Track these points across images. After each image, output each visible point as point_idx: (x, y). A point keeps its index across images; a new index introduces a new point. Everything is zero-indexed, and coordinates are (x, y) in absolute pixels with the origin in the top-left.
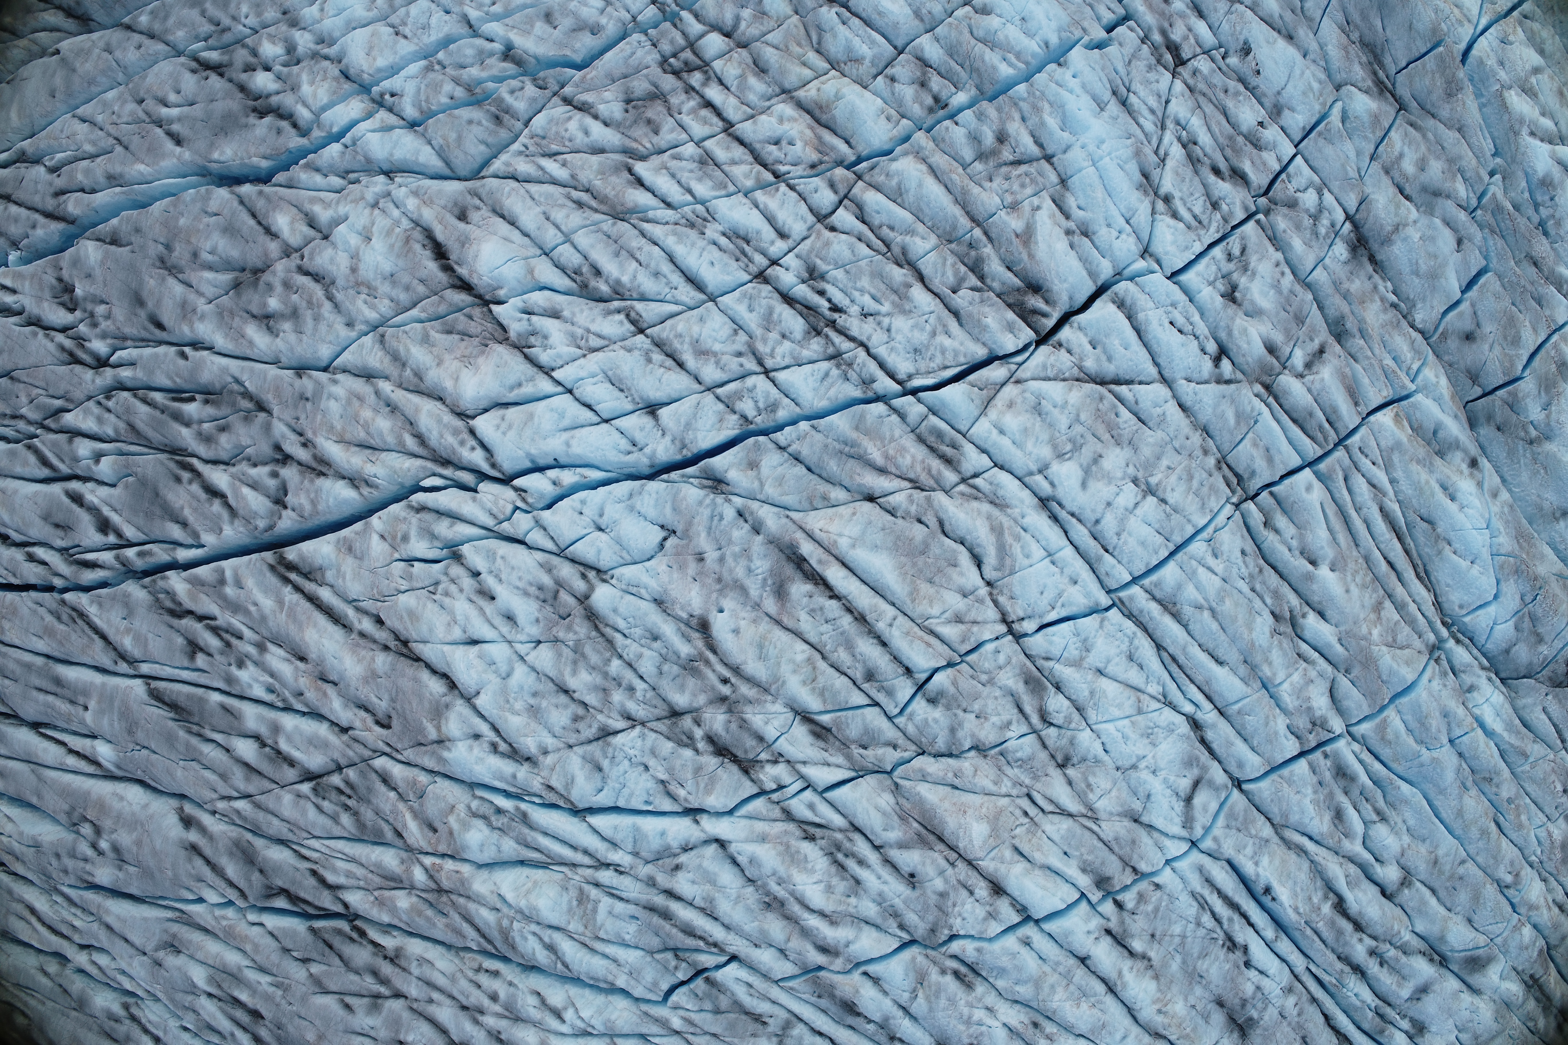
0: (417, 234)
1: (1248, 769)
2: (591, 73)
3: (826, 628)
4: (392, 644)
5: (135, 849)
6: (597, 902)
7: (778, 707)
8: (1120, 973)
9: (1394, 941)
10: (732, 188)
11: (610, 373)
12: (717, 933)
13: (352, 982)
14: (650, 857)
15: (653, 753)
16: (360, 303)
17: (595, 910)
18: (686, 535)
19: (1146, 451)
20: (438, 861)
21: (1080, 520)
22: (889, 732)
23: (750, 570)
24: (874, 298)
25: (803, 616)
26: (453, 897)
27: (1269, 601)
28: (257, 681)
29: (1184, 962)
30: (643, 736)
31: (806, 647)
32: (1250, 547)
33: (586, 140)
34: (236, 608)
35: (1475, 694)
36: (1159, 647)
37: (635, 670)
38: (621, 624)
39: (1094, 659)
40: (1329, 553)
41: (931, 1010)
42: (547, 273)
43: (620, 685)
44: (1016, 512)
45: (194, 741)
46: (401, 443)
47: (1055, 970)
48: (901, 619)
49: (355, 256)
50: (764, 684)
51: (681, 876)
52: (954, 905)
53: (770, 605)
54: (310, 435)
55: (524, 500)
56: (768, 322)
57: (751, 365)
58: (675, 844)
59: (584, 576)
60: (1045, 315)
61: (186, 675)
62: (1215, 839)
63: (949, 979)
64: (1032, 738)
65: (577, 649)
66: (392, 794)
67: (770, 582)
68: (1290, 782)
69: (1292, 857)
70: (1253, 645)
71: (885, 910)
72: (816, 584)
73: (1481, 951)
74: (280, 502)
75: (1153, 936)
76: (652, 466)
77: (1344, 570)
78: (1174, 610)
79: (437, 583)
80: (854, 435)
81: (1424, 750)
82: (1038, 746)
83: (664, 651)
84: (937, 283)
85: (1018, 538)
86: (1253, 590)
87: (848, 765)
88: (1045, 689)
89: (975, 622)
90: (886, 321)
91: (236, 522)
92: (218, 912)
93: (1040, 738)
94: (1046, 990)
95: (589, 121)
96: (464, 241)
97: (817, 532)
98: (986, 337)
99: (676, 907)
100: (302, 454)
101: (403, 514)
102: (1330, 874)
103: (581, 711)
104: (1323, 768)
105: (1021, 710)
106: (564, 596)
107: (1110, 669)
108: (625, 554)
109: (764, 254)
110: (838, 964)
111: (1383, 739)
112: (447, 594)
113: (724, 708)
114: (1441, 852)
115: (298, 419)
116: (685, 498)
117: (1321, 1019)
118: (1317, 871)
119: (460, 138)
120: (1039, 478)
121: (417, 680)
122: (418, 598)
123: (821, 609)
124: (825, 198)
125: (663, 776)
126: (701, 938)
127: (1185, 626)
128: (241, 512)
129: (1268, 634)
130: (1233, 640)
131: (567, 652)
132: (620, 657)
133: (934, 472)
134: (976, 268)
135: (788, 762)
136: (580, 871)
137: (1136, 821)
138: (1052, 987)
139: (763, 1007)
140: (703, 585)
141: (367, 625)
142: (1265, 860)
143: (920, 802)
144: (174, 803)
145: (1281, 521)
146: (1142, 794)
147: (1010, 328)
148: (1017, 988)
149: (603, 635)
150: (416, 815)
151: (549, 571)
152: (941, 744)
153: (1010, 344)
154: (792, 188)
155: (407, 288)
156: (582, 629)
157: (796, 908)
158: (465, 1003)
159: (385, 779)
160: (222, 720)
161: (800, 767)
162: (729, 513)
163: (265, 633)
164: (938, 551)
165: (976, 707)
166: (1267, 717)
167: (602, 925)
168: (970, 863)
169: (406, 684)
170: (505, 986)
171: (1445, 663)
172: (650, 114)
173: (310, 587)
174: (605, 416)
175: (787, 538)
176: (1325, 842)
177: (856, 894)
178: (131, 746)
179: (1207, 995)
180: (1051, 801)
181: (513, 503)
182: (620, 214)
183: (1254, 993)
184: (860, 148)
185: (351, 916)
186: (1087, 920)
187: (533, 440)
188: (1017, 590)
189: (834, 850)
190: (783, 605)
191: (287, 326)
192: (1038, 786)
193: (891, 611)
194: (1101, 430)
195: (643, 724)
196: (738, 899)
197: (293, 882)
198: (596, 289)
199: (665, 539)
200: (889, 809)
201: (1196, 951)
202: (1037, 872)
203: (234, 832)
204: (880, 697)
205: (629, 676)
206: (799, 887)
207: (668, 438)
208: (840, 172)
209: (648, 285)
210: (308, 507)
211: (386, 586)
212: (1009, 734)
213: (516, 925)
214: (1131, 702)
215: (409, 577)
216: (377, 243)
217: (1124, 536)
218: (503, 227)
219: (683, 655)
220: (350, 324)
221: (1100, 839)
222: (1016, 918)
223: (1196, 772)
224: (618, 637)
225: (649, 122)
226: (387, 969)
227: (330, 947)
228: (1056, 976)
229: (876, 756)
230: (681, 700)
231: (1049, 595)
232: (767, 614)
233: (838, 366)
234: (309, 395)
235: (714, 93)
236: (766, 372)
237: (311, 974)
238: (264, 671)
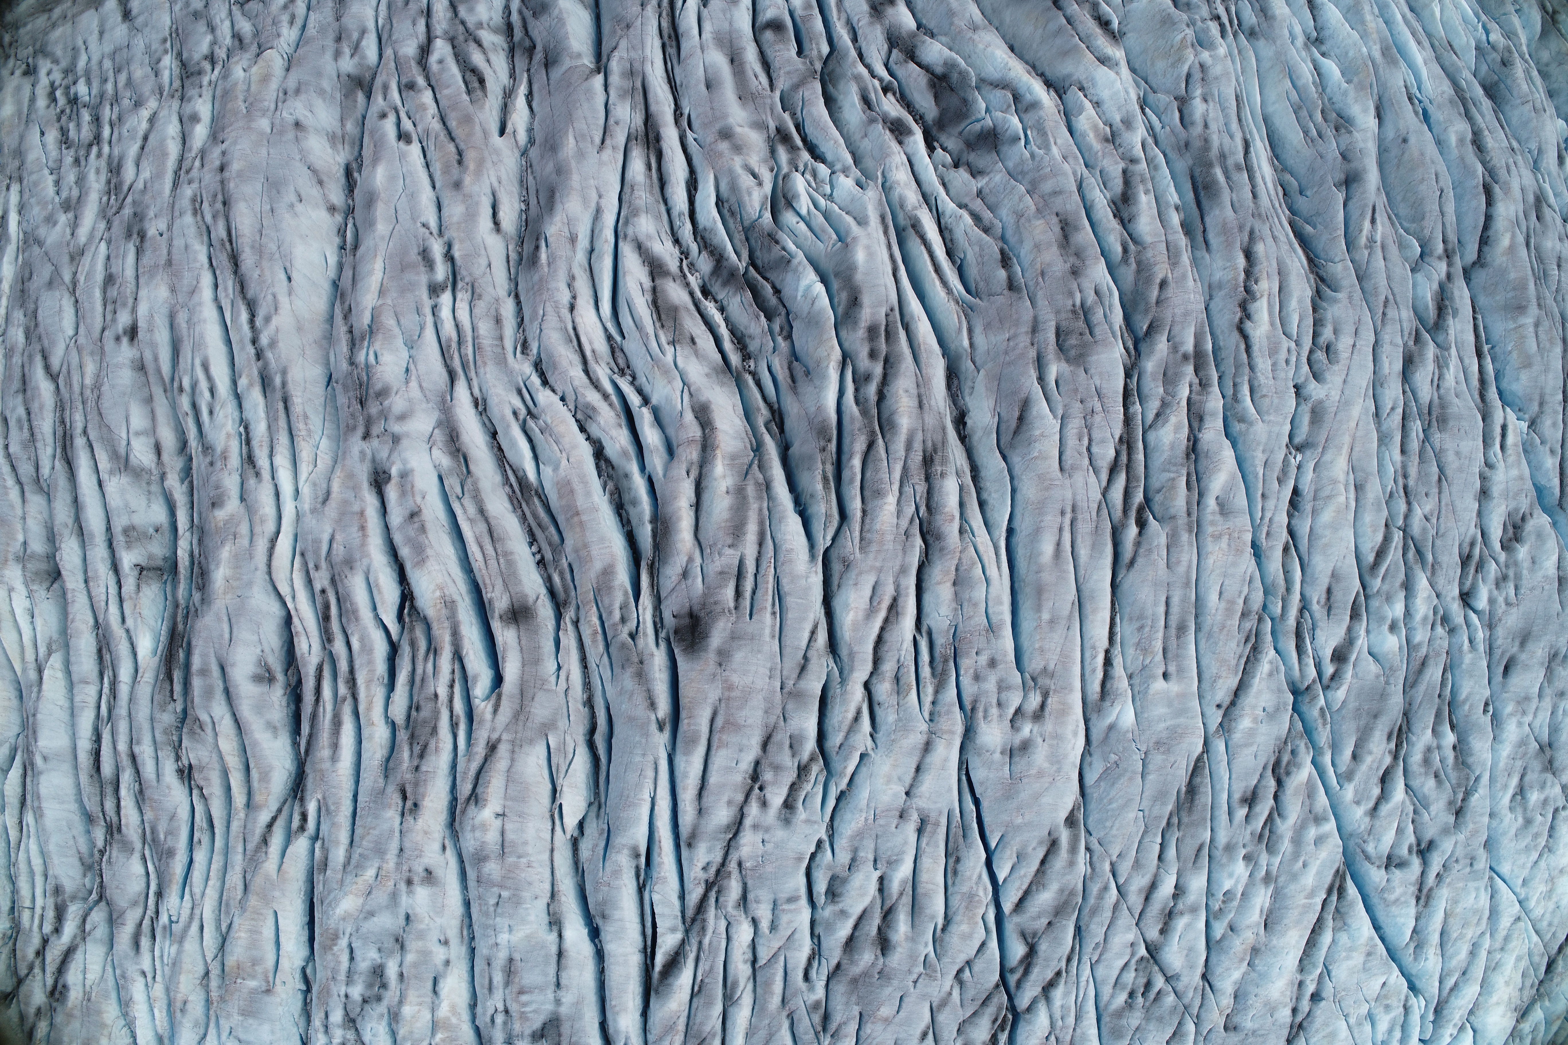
4: (1300, 1015)
5: (1033, 772)
13: (949, 1029)
28: (1237, 882)
34: (1297, 841)
45: (1164, 823)
46: (1449, 973)
54: (1447, 880)
74: (1390, 862)
91: (1367, 819)
100: (1432, 878)
101: (1402, 995)
115: (1456, 860)
122: (1347, 1037)
128: (1377, 823)
141: (1311, 988)
160: (1190, 848)
163: (1282, 879)
173: (1329, 917)
178: (1144, 749)
197: (1045, 959)
210: (1392, 897)
211: (1348, 1001)
215: (1359, 1020)
227: (983, 1004)
237: (950, 994)
238: (1247, 886)
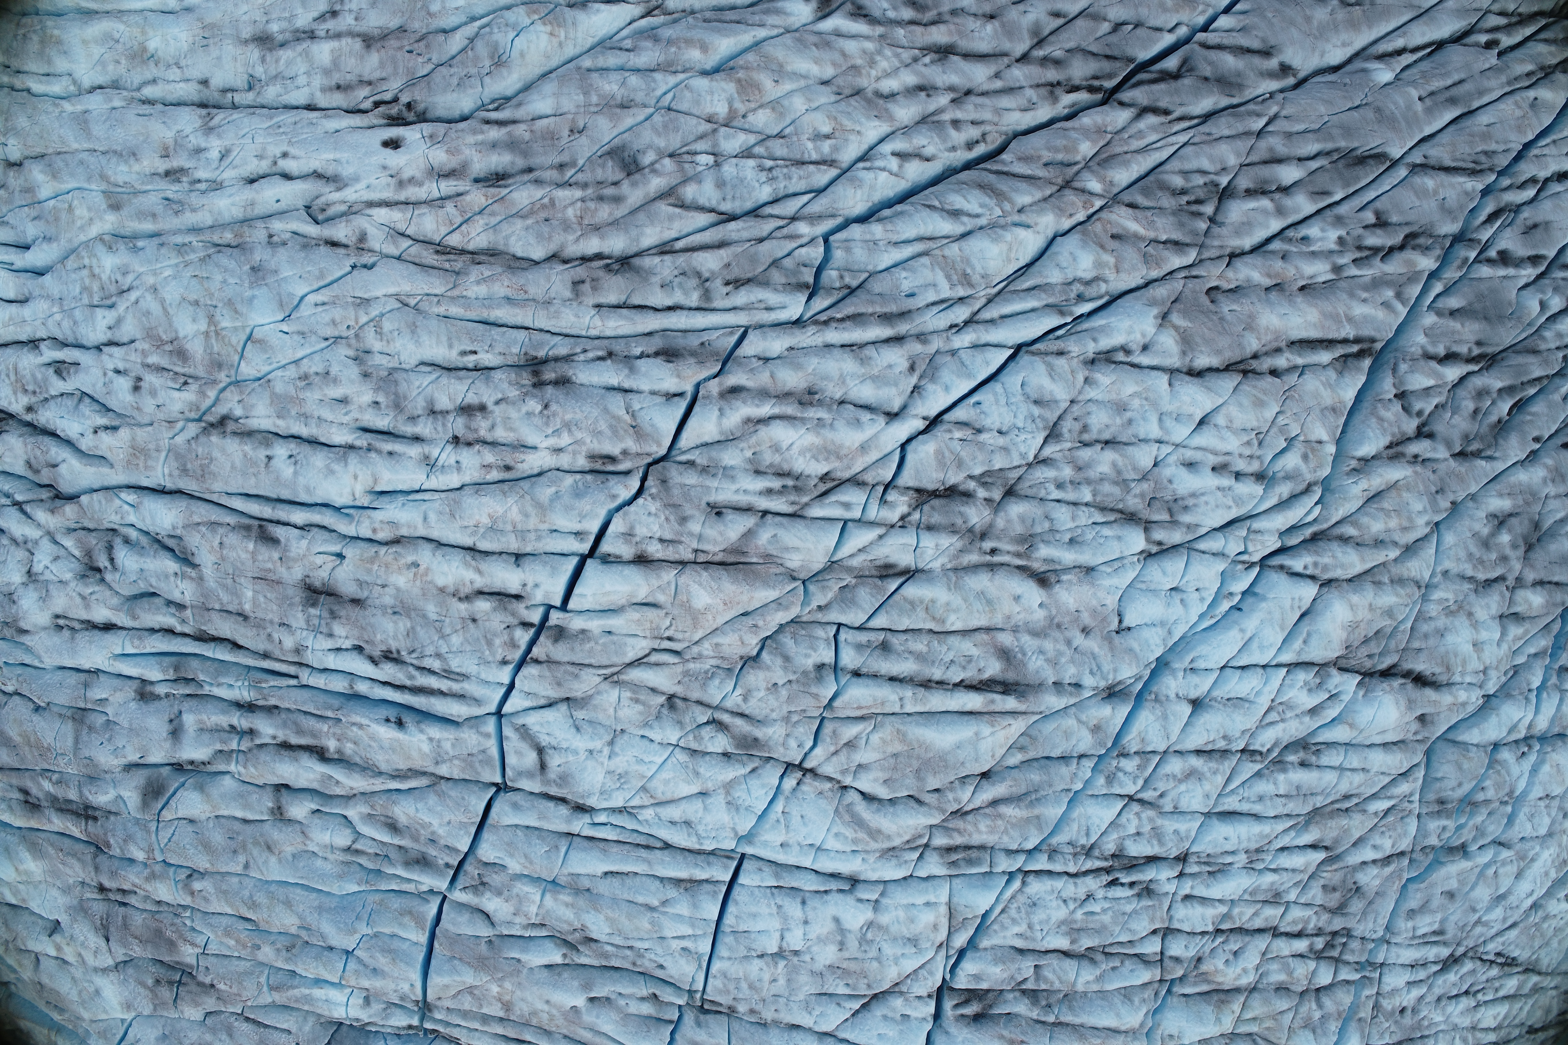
0: (1443, 679)
1: (507, 808)
2: (1397, 885)
3: (950, 656)
4: (1254, 364)
6: (953, 286)
7: (936, 565)
8: (479, 572)
9: (241, 757)
10: (1246, 897)
11: (1247, 705)
12: (834, 336)
13: (1069, 39)
14: (940, 359)
15: (1005, 449)
16: (1451, 596)
17: (948, 277)
18: (1108, 638)
19: (803, 978)
20: (1092, 210)
21: (817, 892)
22: (835, 616)
23: (1041, 652)
24: (1092, 913)
25: (975, 652)
26: (1055, 188)
27: (609, 948)
28: (1321, 239)
29: (424, 617)
30: (1023, 456)
31: (953, 629)
32: (660, 973)
33: (1372, 842)
34: (1376, 284)
35: (361, 1001)
36: (667, 846)
37: (1068, 503)
38: (1106, 531)
39: (718, 801)
40: (589, 1018)
41: (606, 410)
42: (1340, 734)
43: (1071, 482)
44: (872, 859)
45: (1329, 146)
46: (1355, 524)
47: (536, 530)
48: (897, 709)
49: (1475, 625)
50: (962, 573)
51: (906, 365)
52: (667, 519)
53: (1006, 639)
54: (1419, 468)
55: (1243, 562)
56: (1157, 834)
57: (1148, 795)
58: (930, 387)
59: (1160, 543)
60: (957, 1006)
61: (1371, 194)
62: (488, 736)
63: (615, 451)
64: (716, 702)
65: (1123, 483)
66: (1164, 238)
67: (1019, 656)
68: (463, 825)
69: (403, 765)
70: (596, 909)
71: (716, 467)
72: (981, 682)
73: (160, 806)
74: (1401, 396)
75: (474, 620)
76: (1167, 664)
77: (565, 1015)
78: (683, 885)
79: (1260, 444)
80: (1036, 812)
81: (370, 932)
82: (706, 699)
83: (1058, 537)
84: (1053, 961)
85: (855, 841)
86: (630, 948)
87: (845, 563)
88: (737, 746)
89: (836, 753)
90: (1072, 906)
91: (1420, 351)
92: (1210, 12)
93: (708, 706)
94: (530, 509)
95: (1378, 855)
96: (1411, 704)
97: (1012, 721)
98: (989, 956)
99: (886, 332)
100: (1414, 448)
101: (1319, 473)
102: (356, 776)
103: (1086, 437)
104: (443, 855)
105: (742, 715)
106: (1165, 517)
107: (698, 804)
108: (1143, 586)
109: (1192, 875)
110: (714, 387)
111: (410, 913)
112: (1248, 443)
113: (978, 529)
114: (273, 860)
115: (1434, 472)
116: (1130, 664)
117: (241, 643)
118: (368, 769)
119: (1460, 768)
120: (874, 897)
121: (1218, 352)
122: (1266, 421)
123: (964, 668)
124: (1177, 948)
125: (983, 437)
126: (842, 320)
127: (662, 879)
128: (1422, 363)
129: (589, 925)
130: (615, 900)
131: (1132, 475)
132: (1087, 504)
133: (955, 834)
134: (1033, 995)
135: (892, 526)
136: (983, 301)
137: (568, 699)
138: (527, 515)
139: (742, 297)
140: (1068, 613)
141: (1281, 362)
142: (426, 747)
143: (766, 582)
144: (1302, 75)
145: (647, 1009)
146: (585, 726)
147: (977, 977)
148: (553, 489)
149: (1112, 510)
150: (1137, 237)
151: (1189, 527)
152: (787, 640)
153: (969, 967)
154: (1203, 933)
155: (1426, 636)
156: (1133, 503)
157: (790, 409)
158: (973, 99)
159: (1177, 245)
160: (1322, 182)
161: (880, 531)
162: (1089, 681)
163: (1343, 284)
164: (908, 781)
165: (784, 693)
166: (531, 863)
167: (933, 270)
168: (683, 563)
169: (1224, 342)
170: (956, 143)
171: (410, 1005)
172: (1337, 895)
173: (1340, 351)
174: (1228, 671)
175: (1031, 699)
176: (384, 797)
177: (750, 461)
178: (1370, 98)
179: (377, 602)
180: (657, 665)
181: (1250, 554)
182: (1315, 815)
183: (331, 629)
184: (1175, 1000)
185: (1109, 97)
186: (547, 594)
187: (1270, 613)
188: (823, 803)
189: (799, 483)
190: (995, 647)
191: (1486, 531)
192: (679, 669)
193: (909, 709)
194: (852, 966)
195: (1030, 465)
196: (842, 380)
197: (1177, 91)
198: (1296, 752)
199: (1120, 622)
200: (786, 556)
201: (421, 632)
202: (623, 601)
203: (1249, 94)
204: (863, 637)
205: (1070, 496)
206: (803, 431)
207: (1172, 696)
208: (1180, 973)
209: (1263, 787)
210: (1383, 413)
211: (1293, 407)
212: (738, 691)
213: (998, 212)
214: (659, 791)
215: (1283, 429)
216: (1467, 648)
217: (774, 909)
218: (1391, 737)
219: (1042, 546)
220: (1445, 573)
221: (590, 666)
222: (606, 547)
223: (552, 775)
224: (1101, 519)
225: (1334, 889)
226: (1052, 74)
227: (1108, 57)
228: (531, 526)
229: (830, 589)
230: (1016, 509)
231: (795, 820)
232: (1002, 629)
233: (1083, 847)
234: (1439, 497)
235: (1301, 945)
236: (1131, 798)
237: (1105, 20)
238: (1322, 252)
